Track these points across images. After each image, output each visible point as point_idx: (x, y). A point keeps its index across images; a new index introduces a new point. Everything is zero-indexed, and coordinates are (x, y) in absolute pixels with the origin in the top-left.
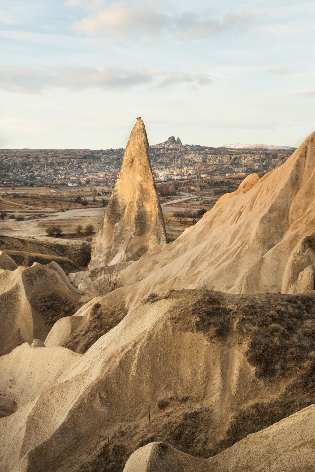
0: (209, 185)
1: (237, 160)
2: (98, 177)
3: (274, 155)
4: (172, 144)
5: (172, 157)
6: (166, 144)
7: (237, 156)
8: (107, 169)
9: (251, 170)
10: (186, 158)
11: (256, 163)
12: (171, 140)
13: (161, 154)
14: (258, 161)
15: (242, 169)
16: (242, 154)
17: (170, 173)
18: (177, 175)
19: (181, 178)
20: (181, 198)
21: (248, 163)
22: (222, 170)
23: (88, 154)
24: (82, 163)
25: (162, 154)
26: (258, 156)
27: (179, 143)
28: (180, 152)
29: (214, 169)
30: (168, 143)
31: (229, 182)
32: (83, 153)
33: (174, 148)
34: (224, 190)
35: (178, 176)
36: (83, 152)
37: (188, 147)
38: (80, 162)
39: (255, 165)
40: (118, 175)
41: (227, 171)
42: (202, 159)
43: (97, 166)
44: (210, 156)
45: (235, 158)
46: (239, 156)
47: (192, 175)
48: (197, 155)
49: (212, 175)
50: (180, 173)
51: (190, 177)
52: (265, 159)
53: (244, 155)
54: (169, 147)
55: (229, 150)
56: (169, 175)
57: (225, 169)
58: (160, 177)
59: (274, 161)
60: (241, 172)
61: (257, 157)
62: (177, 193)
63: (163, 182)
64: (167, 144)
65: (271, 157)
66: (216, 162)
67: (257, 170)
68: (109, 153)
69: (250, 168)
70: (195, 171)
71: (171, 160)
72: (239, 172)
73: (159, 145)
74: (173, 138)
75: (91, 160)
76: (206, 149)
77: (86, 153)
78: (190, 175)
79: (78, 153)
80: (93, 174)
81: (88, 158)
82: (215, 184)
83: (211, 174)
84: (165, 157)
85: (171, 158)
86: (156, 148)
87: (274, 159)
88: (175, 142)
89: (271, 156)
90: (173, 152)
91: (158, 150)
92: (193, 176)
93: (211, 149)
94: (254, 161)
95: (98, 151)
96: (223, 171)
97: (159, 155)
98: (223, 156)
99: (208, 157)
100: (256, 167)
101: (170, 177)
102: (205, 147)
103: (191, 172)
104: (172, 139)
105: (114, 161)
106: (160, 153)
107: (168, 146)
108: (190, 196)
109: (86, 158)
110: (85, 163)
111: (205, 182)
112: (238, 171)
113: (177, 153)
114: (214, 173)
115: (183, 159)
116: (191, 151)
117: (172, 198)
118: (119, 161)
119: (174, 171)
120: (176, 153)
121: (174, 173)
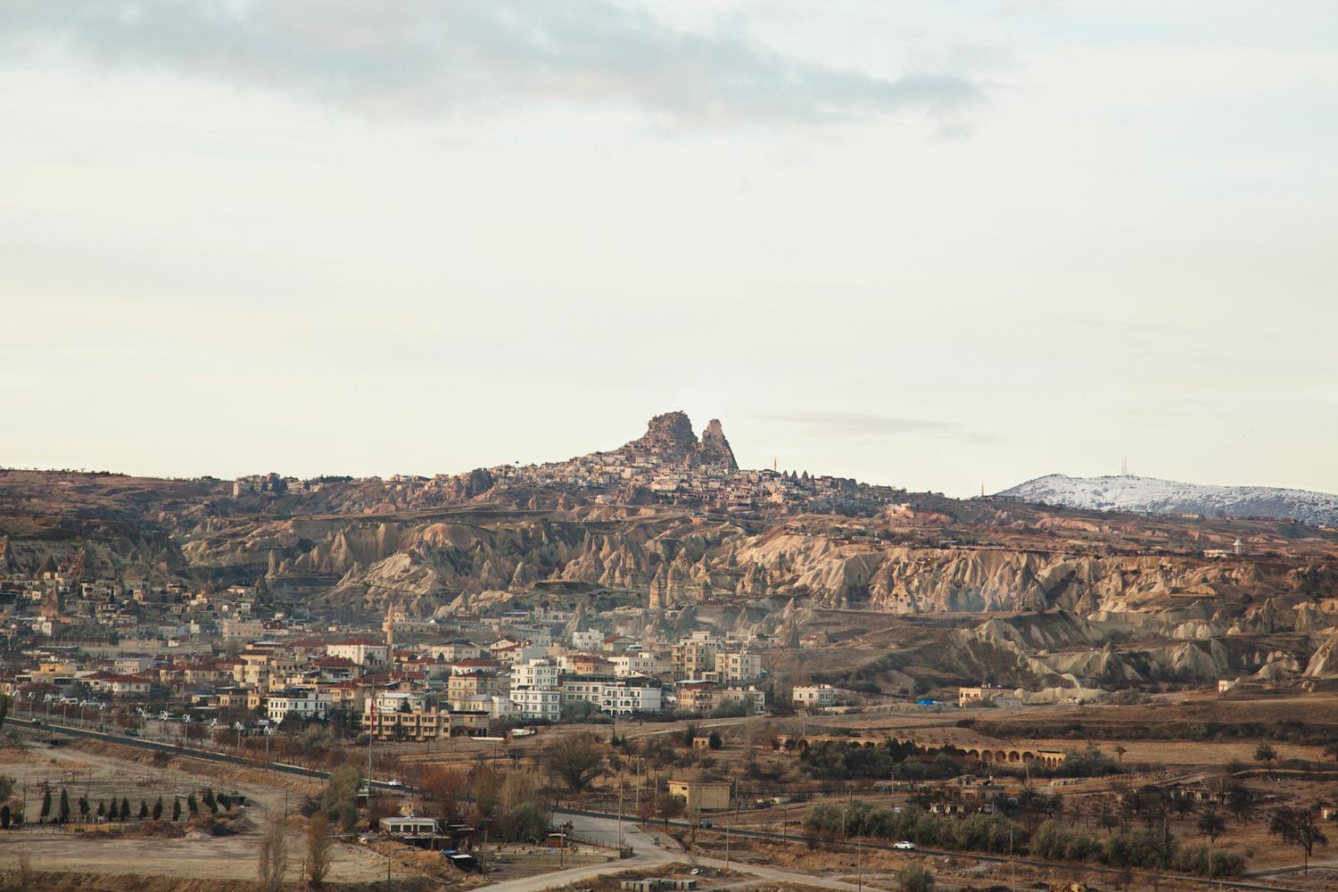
0: (804, 771)
1: (1073, 590)
2: (102, 675)
3: (1314, 572)
4: (668, 460)
5: (660, 550)
6: (631, 458)
7: (1073, 563)
8: (197, 615)
9: (1144, 669)
10: (745, 557)
11: (1187, 618)
12: (663, 436)
13: (588, 524)
14: (1206, 605)
15: (1077, 657)
16: (1113, 551)
17: (584, 670)
18: (630, 682)
19: (656, 705)
20: (562, 865)
21: (1138, 618)
22: (944, 658)
23: (110, 503)
24: (34, 569)
25: (596, 524)
26: (1210, 574)
27: (717, 459)
28: (718, 515)
29: (894, 648)
30: (647, 452)
31: (949, 750)
32: (75, 496)
33: (680, 489)
34: (875, 818)
35: (636, 690)
36: (79, 490)
37: (770, 487)
38: (19, 560)
39: (1181, 632)
40: (238, 668)
41: (976, 669)
42: (848, 571)
43: (138, 595)
44: (899, 553)
45: (1060, 576)
46: (1085, 563)
47: (734, 683)
48: (820, 544)
49: (873, 691)
50: (661, 668)
51: (716, 699)
52: (1249, 600)
53: (1119, 559)
54: (651, 480)
55: (1046, 520)
56: (583, 679)
57: (964, 656)
58: (517, 696)
59: (1312, 613)
60: (1069, 677)
61: (1196, 582)
62: (558, 820)
63: (519, 732)
64: (640, 462)
65: (1296, 584)
66: (930, 600)
67: (1185, 670)
68: (256, 501)
69: (1133, 655)
70: (757, 660)
71: (648, 568)
72: (1054, 680)
73: (584, 462)
74: (678, 423)
75: (102, 551)
76: (893, 507)
77: (91, 497)
78: (721, 684)
79: (42, 494)
80: (85, 649)
81: (87, 533)
82: (847, 762)
83: (867, 683)
84: (613, 548)
85: (655, 558)
86: (561, 487)
87: (1317, 600)
88: (689, 448)
89: (1290, 579)
90: (668, 513)
91: (578, 495)
92: (736, 695)
93: (928, 503)
94: (1179, 603)
96: (949, 669)
97: (572, 534)
98: (984, 558)
99: (884, 559)
100: (1176, 653)
101: (585, 691)
103: (731, 665)
104: (671, 429)
105: (271, 561)
106: (581, 515)
107: (645, 471)
108: (627, 854)
109: (71, 536)
111: (790, 745)
112: (1047, 670)
113: (697, 521)
114: (889, 680)
115: (726, 566)
116: (792, 511)
117: (507, 860)
118: (305, 561)
119: (623, 652)
120: (684, 520)
121: (618, 670)
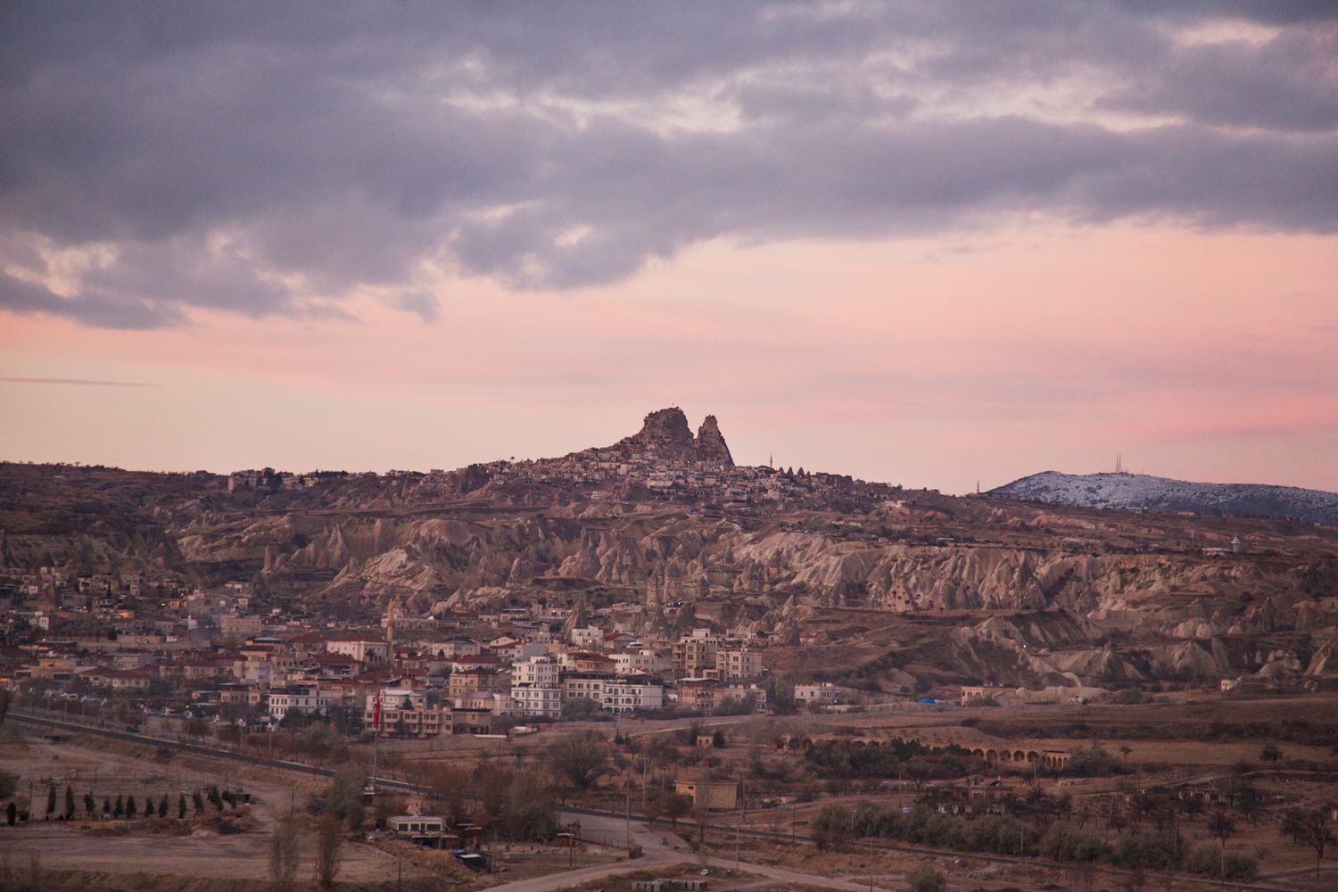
0: (809, 770)
1: (1072, 588)
3: (1313, 570)
4: (664, 456)
5: (656, 546)
6: (627, 455)
7: (1070, 561)
9: (1145, 668)
10: (741, 554)
11: (1187, 617)
12: (659, 432)
13: (584, 521)
14: (1206, 604)
15: (1077, 656)
16: (1110, 549)
17: (585, 667)
18: (632, 680)
19: (657, 703)
20: (572, 865)
21: (1137, 617)
22: (945, 656)
23: (105, 497)
24: (30, 564)
25: (592, 520)
26: (1209, 572)
27: (713, 455)
28: (714, 512)
29: (894, 646)
30: (643, 449)
32: (70, 490)
33: (675, 485)
34: (884, 818)
35: (637, 688)
36: (74, 484)
37: (766, 483)
39: (1181, 631)
40: (237, 663)
41: (976, 667)
42: (845, 568)
43: (135, 589)
44: (897, 549)
45: (1058, 574)
46: (1084, 561)
47: (734, 679)
48: (817, 541)
49: (874, 690)
50: (661, 665)
51: (718, 697)
52: (1248, 599)
53: (1117, 557)
54: (646, 476)
55: (1042, 517)
56: (584, 676)
57: (965, 655)
58: (518, 693)
59: (1312, 612)
60: (1068, 675)
61: (1196, 580)
62: (565, 819)
63: (521, 729)
64: (637, 458)
65: (1296, 583)
66: (928, 598)
67: (1187, 669)
68: (251, 496)
69: (1134, 653)
70: (758, 658)
71: (644, 565)
72: (1056, 679)
73: (580, 458)
74: (673, 419)
75: (99, 545)
76: (889, 504)
77: (85, 491)
78: (722, 682)
79: (36, 488)
80: (83, 644)
81: (83, 528)
82: (852, 761)
83: (868, 681)
84: (610, 544)
85: (651, 555)
86: (556, 482)
87: (1317, 598)
88: (685, 444)
89: (1289, 578)
90: (665, 509)
91: (574, 491)
92: (738, 693)
93: (924, 500)
94: (1178, 601)
95: (173, 477)
96: (950, 668)
97: (569, 530)
98: (982, 555)
99: (882, 557)
100: (1177, 652)
101: (586, 688)
102: (883, 488)
103: (732, 663)
104: (668, 423)
105: (267, 555)
106: (577, 511)
107: (640, 467)
109: (69, 530)
110: (48, 562)
111: (794, 743)
112: (1048, 668)
113: (693, 517)
114: (890, 678)
115: (723, 562)
116: (788, 508)
118: (301, 556)
119: (623, 650)
120: (681, 516)
121: (619, 668)
